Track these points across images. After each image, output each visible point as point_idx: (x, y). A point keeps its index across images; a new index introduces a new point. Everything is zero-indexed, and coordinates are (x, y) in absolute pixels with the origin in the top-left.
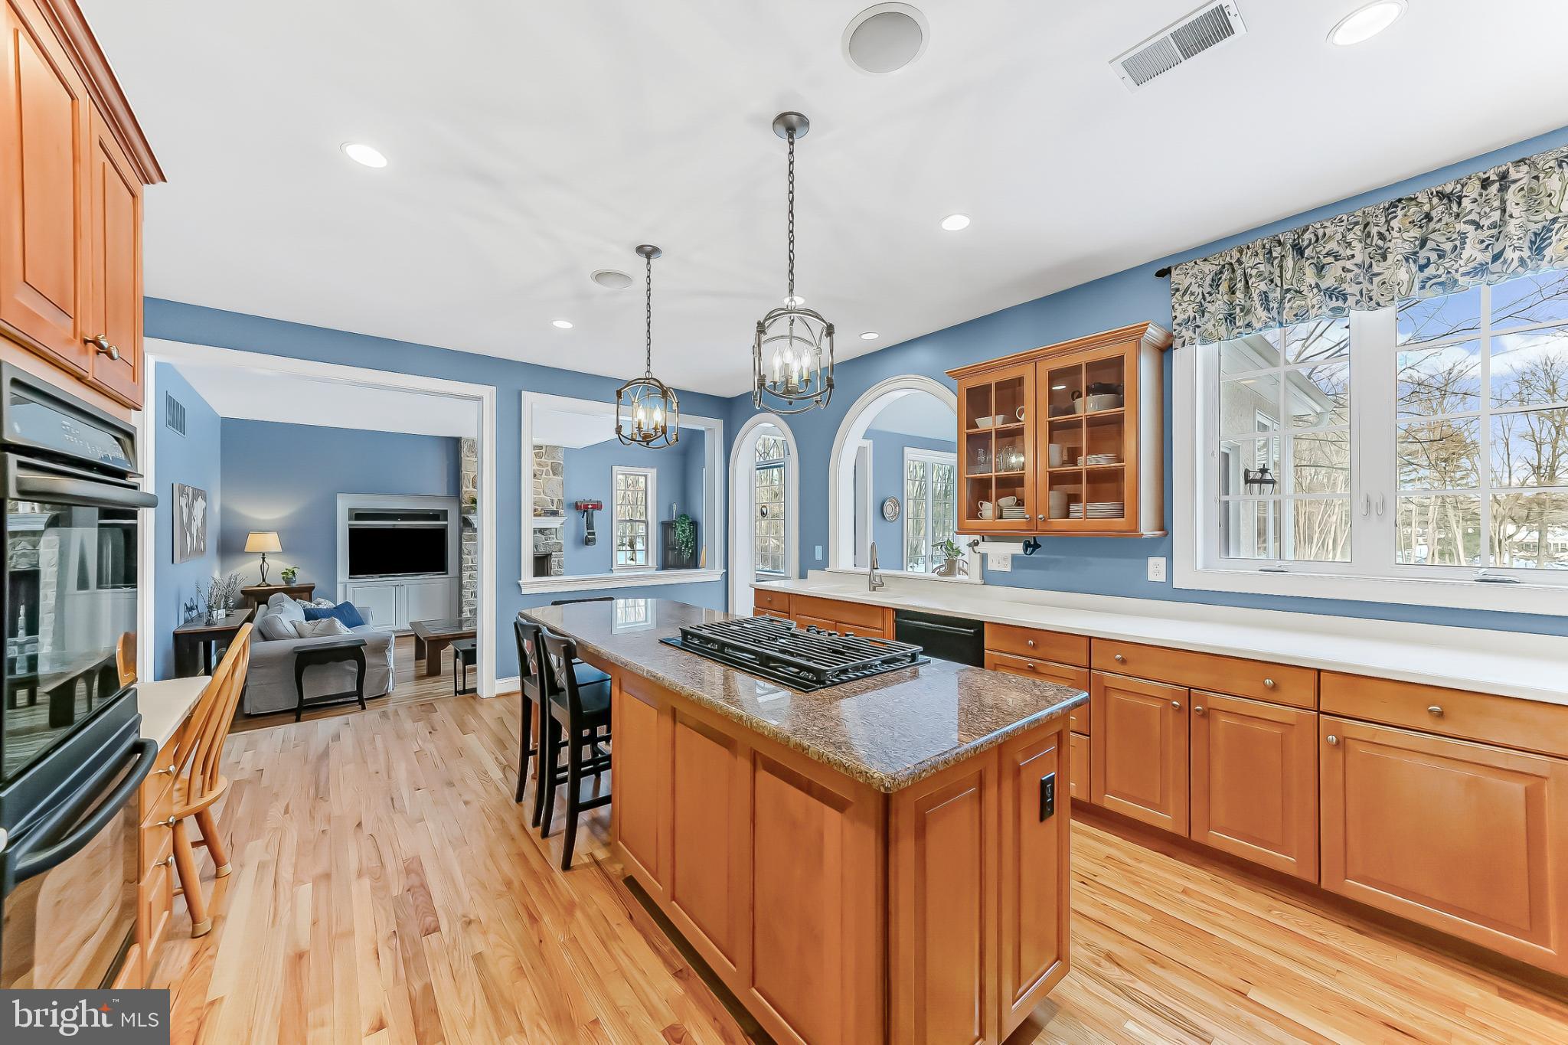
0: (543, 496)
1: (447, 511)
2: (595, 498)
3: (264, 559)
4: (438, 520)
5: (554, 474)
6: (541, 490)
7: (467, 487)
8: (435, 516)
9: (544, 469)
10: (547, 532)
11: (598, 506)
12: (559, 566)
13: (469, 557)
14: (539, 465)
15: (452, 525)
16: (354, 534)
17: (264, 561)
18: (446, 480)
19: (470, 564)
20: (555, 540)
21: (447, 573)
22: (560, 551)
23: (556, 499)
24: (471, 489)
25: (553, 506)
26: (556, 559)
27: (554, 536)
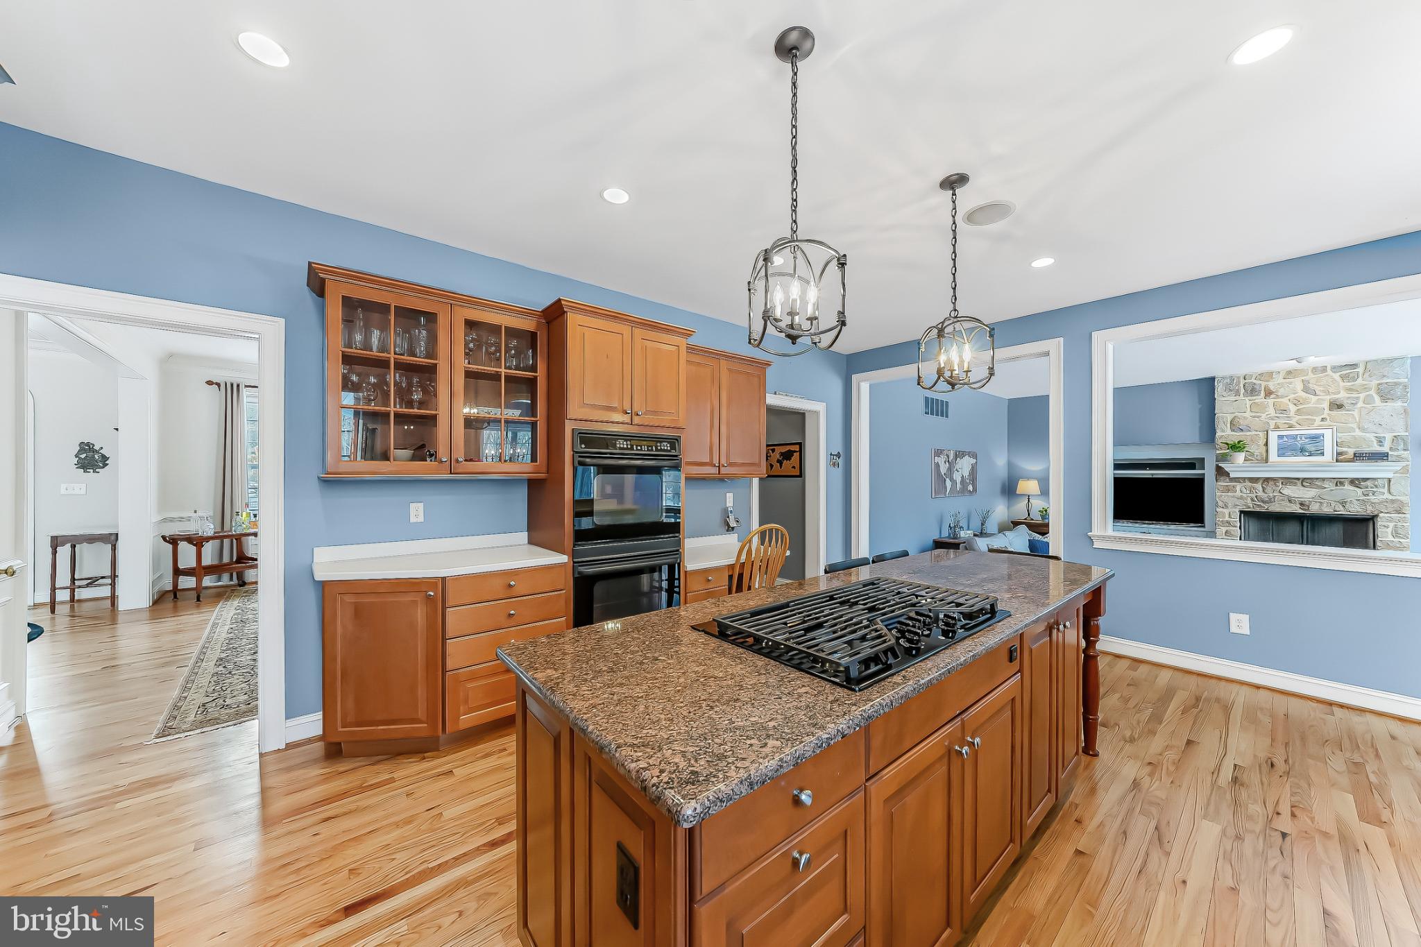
0: (1359, 433)
1: (1204, 458)
3: (1029, 499)
4: (1195, 469)
5: (1384, 400)
6: (1353, 425)
7: (1223, 431)
8: (1190, 465)
9: (1362, 395)
10: (1366, 483)
12: (1398, 535)
13: (1226, 511)
14: (1348, 389)
15: (1209, 473)
17: (1029, 501)
18: (1198, 425)
19: (1227, 518)
20: (1387, 497)
21: (1204, 527)
22: (1397, 513)
23: (1386, 436)
24: (1229, 432)
25: (1381, 446)
26: (1391, 524)
27: (1384, 490)
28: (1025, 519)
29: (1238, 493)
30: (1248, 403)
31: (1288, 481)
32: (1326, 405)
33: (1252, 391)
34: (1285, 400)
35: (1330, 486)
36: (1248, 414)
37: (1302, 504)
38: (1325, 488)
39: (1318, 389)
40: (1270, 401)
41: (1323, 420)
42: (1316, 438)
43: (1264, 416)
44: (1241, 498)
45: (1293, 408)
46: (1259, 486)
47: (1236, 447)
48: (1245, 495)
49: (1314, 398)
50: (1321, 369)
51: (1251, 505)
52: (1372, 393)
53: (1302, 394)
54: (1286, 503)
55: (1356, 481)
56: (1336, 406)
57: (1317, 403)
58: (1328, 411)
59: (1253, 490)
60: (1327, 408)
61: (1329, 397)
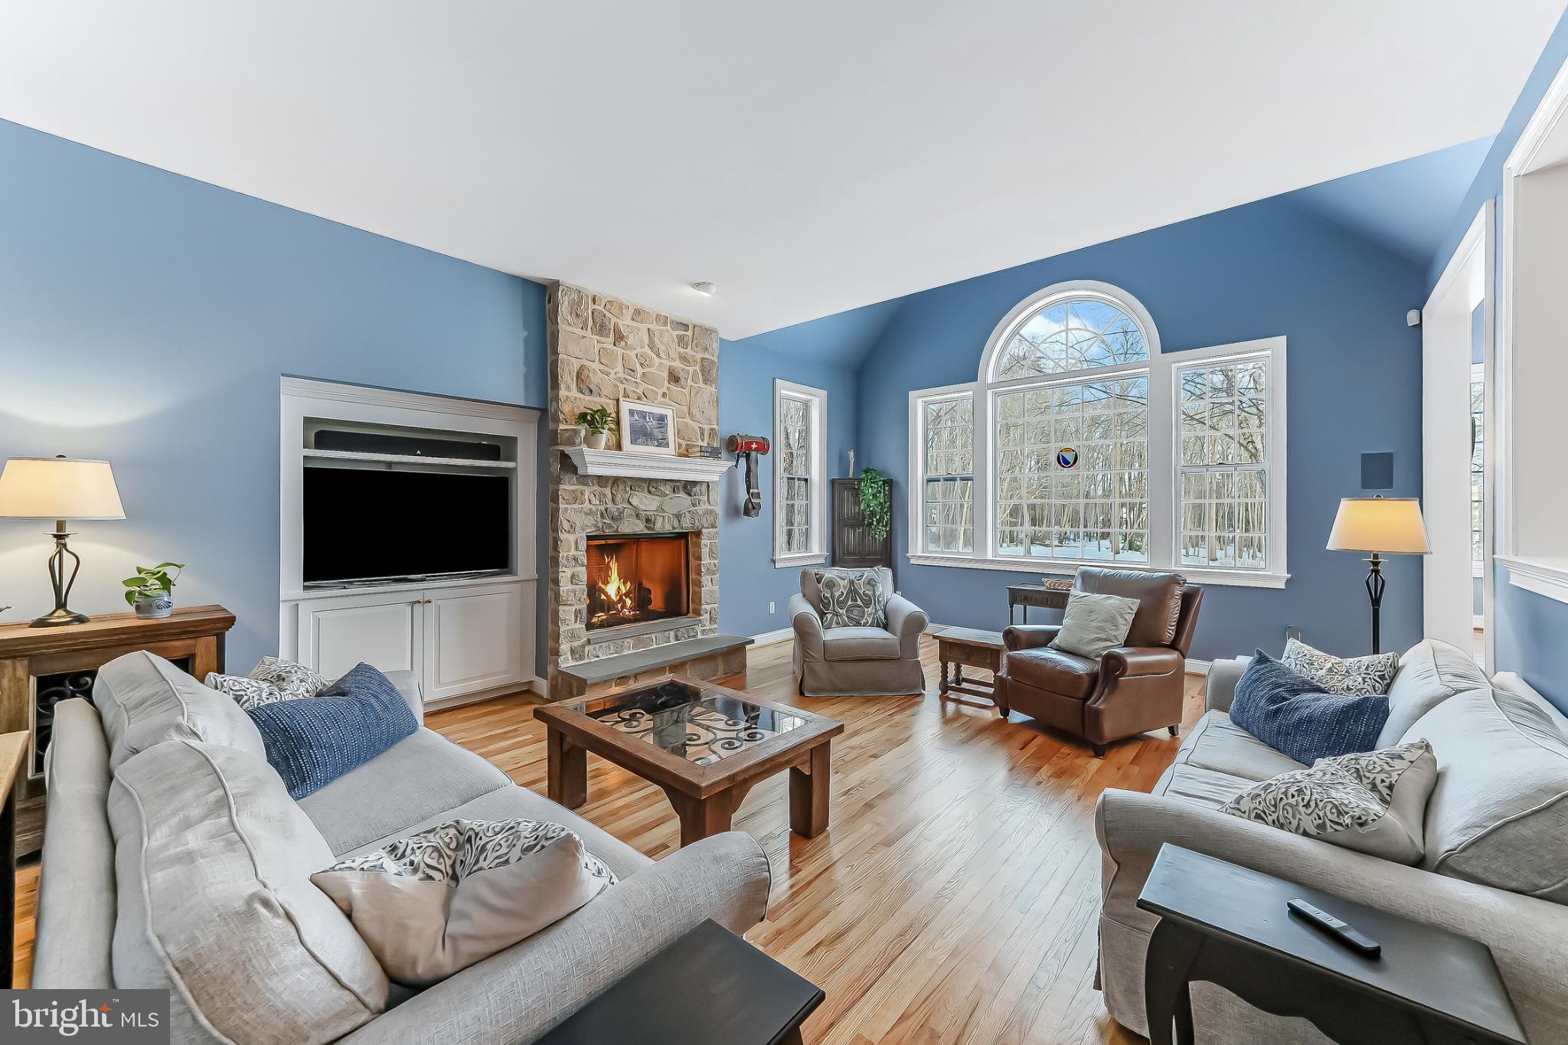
0: (688, 420)
1: (514, 439)
3: (60, 539)
4: (497, 458)
5: (706, 381)
6: (685, 409)
7: (570, 390)
8: (494, 448)
9: (691, 369)
10: (697, 489)
11: (763, 447)
12: (711, 555)
13: (571, 538)
14: (684, 359)
15: (525, 468)
16: (316, 480)
17: (60, 544)
18: (522, 370)
19: (573, 552)
20: (707, 506)
21: (510, 573)
22: (714, 526)
23: (707, 428)
24: (575, 393)
25: (703, 440)
26: (709, 542)
27: (705, 498)
29: (587, 505)
30: (597, 347)
31: (636, 483)
32: (665, 374)
33: (601, 328)
34: (632, 354)
35: (668, 492)
36: (596, 366)
37: (648, 520)
38: (667, 495)
39: (662, 348)
40: (620, 351)
41: (664, 395)
42: (661, 421)
43: (613, 372)
44: (590, 513)
45: (640, 371)
46: (607, 491)
47: (592, 420)
48: (594, 509)
49: (657, 361)
50: (662, 320)
51: (600, 525)
52: (697, 368)
53: (647, 350)
54: (634, 520)
55: (688, 487)
56: (674, 378)
57: (659, 368)
58: (666, 384)
59: (602, 497)
60: (666, 378)
61: (668, 363)
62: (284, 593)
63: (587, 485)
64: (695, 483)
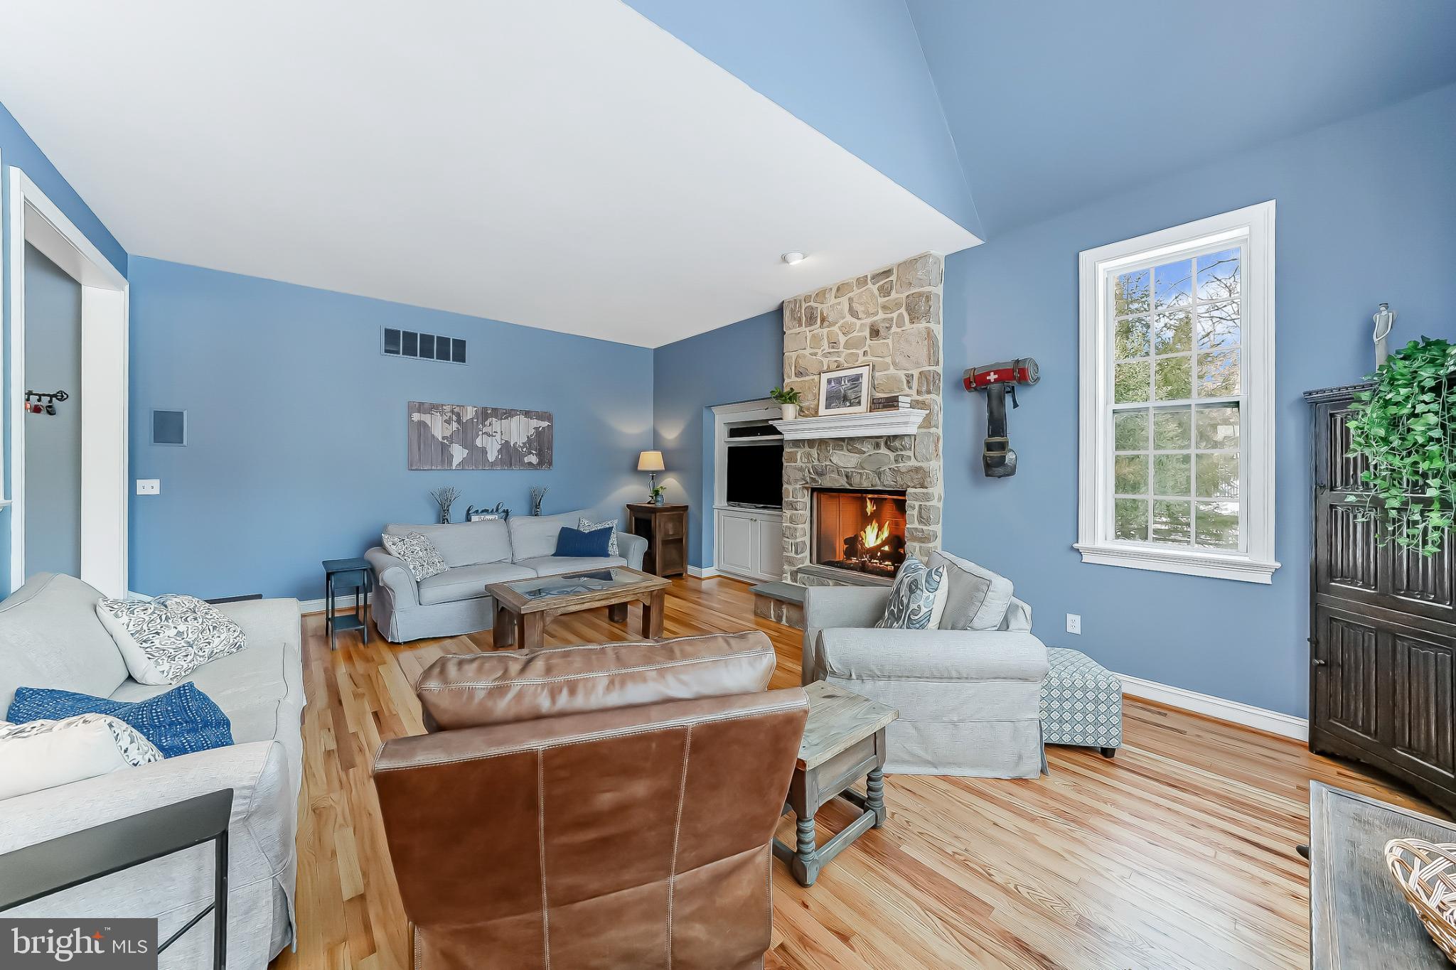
0: (892, 371)
2: (1004, 355)
3: (653, 476)
5: (914, 320)
6: (888, 360)
9: (895, 315)
10: (897, 444)
11: (1012, 374)
12: (922, 519)
14: (884, 307)
16: (733, 453)
17: (653, 479)
19: (791, 499)
20: (913, 463)
23: (916, 373)
24: (793, 379)
25: (910, 388)
26: (917, 504)
27: (911, 454)
28: (649, 503)
29: (799, 463)
30: (807, 336)
31: (836, 443)
32: (867, 333)
33: (811, 320)
34: (835, 328)
35: (867, 448)
36: (808, 351)
37: (847, 476)
38: (864, 452)
39: (860, 310)
40: (825, 331)
41: (865, 353)
42: (856, 379)
43: (819, 351)
44: (801, 469)
45: (842, 339)
48: (804, 465)
49: (858, 323)
50: (862, 281)
51: (808, 479)
52: (903, 310)
53: (849, 318)
54: (835, 476)
55: (890, 441)
56: (875, 333)
57: (861, 330)
58: (868, 341)
59: (809, 455)
60: (868, 336)
61: (869, 321)
62: (716, 505)
63: (799, 447)
64: (895, 437)
